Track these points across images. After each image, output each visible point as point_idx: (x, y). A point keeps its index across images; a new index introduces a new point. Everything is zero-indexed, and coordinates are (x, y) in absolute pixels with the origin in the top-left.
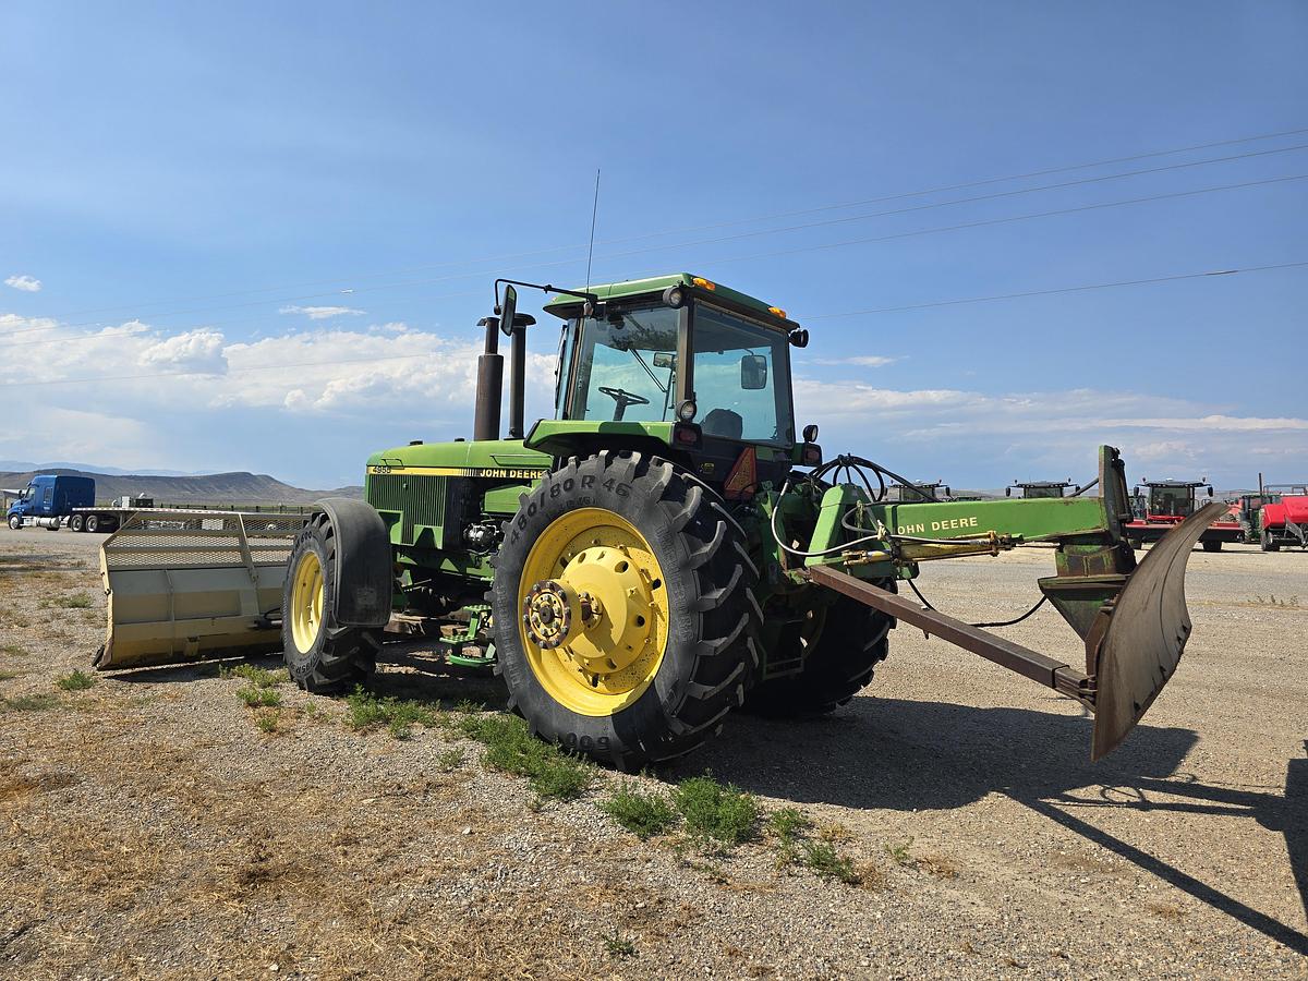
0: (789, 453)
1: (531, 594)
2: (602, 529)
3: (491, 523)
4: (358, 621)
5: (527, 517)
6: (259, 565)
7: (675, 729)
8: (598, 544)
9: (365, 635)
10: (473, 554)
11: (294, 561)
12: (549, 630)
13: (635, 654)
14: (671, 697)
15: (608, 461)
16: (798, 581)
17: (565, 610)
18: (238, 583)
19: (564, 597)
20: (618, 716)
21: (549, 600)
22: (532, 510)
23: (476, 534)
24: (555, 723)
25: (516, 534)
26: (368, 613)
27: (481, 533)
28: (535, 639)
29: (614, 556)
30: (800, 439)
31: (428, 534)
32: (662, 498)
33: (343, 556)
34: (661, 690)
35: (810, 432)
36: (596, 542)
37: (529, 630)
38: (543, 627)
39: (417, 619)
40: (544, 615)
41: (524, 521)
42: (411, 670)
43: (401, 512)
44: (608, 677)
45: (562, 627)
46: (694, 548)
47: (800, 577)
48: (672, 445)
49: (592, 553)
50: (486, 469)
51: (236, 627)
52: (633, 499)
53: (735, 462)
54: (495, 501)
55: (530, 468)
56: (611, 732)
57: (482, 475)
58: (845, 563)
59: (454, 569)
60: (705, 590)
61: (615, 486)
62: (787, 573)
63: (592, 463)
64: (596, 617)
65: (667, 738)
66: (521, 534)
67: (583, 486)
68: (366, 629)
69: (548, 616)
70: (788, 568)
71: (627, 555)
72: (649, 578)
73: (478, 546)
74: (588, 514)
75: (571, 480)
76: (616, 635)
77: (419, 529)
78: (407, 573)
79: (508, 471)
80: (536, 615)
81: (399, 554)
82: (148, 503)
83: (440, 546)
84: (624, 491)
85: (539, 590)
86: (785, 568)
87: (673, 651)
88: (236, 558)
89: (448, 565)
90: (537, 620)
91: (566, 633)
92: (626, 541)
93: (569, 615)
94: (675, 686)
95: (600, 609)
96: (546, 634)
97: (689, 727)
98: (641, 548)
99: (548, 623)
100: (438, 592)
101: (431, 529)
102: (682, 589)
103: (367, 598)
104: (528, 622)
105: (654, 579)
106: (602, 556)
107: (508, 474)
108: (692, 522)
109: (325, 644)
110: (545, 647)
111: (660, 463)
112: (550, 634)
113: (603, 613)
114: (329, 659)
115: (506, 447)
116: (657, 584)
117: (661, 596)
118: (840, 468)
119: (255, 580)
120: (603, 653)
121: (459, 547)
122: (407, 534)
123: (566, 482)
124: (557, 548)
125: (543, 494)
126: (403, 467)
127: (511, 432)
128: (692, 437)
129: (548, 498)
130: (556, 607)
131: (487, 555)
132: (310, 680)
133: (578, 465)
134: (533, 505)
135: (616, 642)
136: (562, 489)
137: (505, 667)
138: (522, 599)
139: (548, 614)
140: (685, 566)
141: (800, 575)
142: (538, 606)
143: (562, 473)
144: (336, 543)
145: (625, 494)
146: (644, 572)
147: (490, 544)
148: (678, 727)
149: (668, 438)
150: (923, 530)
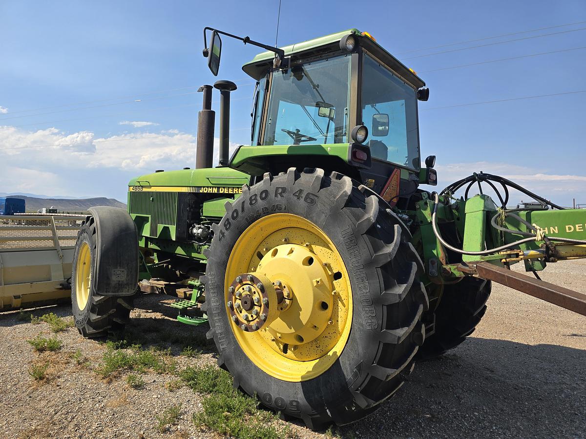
0: (418, 174)
1: (234, 284)
2: (289, 230)
3: (208, 224)
4: (113, 292)
5: (231, 220)
6: (63, 249)
7: (359, 403)
8: (287, 242)
9: (119, 301)
10: (196, 244)
11: (77, 247)
12: (249, 316)
13: (320, 331)
14: (355, 375)
15: (297, 176)
16: (457, 274)
17: (263, 301)
18: (51, 260)
19: (262, 289)
20: (307, 385)
21: (250, 290)
22: (235, 215)
23: (197, 231)
24: (254, 383)
25: (223, 234)
26: (120, 286)
27: (200, 230)
28: (237, 322)
29: (301, 252)
30: (423, 165)
31: (166, 230)
32: (347, 205)
33: (102, 246)
34: (346, 369)
35: (430, 161)
36: (286, 240)
37: (233, 314)
38: (244, 313)
39: (163, 283)
40: (246, 303)
41: (229, 223)
42: (158, 316)
43: (150, 216)
44: (295, 347)
45: (261, 314)
46: (377, 248)
47: (458, 270)
48: (350, 162)
49: (283, 249)
50: (204, 187)
51: (47, 288)
52: (319, 206)
53: (388, 179)
54: (210, 209)
55: (234, 186)
56: (300, 397)
57: (201, 191)
58: (504, 260)
59: (184, 253)
60: (388, 286)
61: (304, 195)
62: (448, 267)
63: (282, 178)
64: (288, 301)
65: (350, 408)
66: (227, 233)
67: (276, 195)
68: (120, 297)
69: (249, 304)
70: (447, 264)
71: (312, 251)
72: (331, 270)
73: (199, 239)
74: (280, 218)
75: (266, 192)
76: (305, 316)
77: (160, 227)
78: (155, 255)
79: (219, 188)
80: (239, 302)
81: (149, 243)
82: (54, 211)
83: (174, 239)
84: (311, 199)
85: (241, 282)
86: (444, 262)
87: (357, 335)
88: (50, 244)
89: (179, 251)
90: (239, 307)
91: (265, 320)
92: (311, 240)
93: (267, 305)
94: (359, 367)
95: (291, 296)
96: (247, 319)
97: (371, 401)
98: (324, 246)
99: (250, 309)
100: (175, 267)
101: (168, 227)
102: (367, 284)
103: (119, 275)
104: (232, 307)
105: (335, 271)
106: (291, 251)
107: (218, 190)
108: (373, 226)
109: (93, 308)
110: (247, 330)
111: (339, 177)
112: (250, 319)
113: (293, 299)
114: (94, 317)
115: (218, 172)
116: (338, 276)
117: (343, 286)
118: (473, 183)
119: (61, 258)
120: (293, 331)
121: (186, 239)
122: (153, 230)
123: (262, 193)
124: (255, 244)
125: (243, 202)
126: (150, 187)
127: (220, 162)
128: (364, 156)
129: (247, 205)
130: (255, 297)
131: (205, 245)
132: (84, 329)
133: (271, 179)
134: (236, 211)
135: (304, 322)
136: (258, 198)
137: (214, 333)
138: (228, 288)
139: (249, 303)
140: (369, 264)
141: (458, 269)
142: (240, 295)
143: (258, 186)
144: (98, 238)
145: (313, 202)
146: (327, 266)
147: (207, 237)
148: (363, 402)
149: (346, 156)
150: (556, 232)
